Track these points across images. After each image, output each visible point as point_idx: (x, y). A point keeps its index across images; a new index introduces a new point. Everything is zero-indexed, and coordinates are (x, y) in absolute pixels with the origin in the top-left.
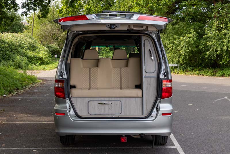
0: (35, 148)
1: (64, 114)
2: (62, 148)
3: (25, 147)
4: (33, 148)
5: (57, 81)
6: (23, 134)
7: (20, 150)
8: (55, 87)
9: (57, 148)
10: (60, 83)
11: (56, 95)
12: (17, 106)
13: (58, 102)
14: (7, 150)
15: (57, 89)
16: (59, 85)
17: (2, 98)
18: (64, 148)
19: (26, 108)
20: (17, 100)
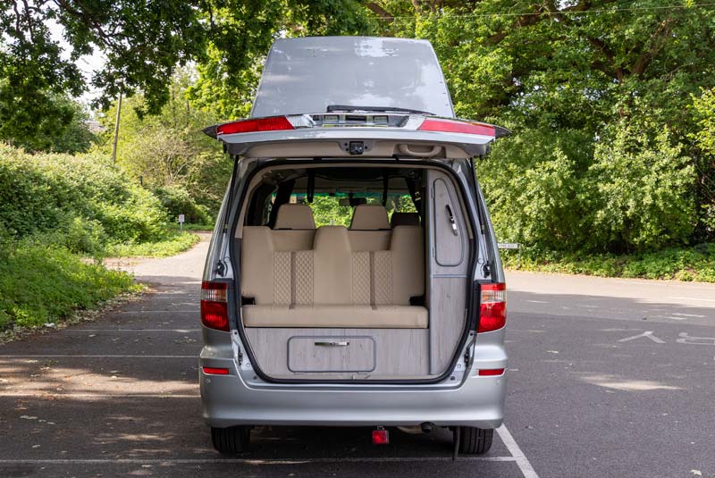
0: (147, 461)
1: (226, 371)
2: (217, 460)
3: (120, 458)
4: (141, 461)
5: (207, 286)
6: (110, 426)
7: (107, 464)
8: (202, 302)
9: (204, 461)
10: (215, 292)
11: (206, 322)
12: (86, 354)
13: (209, 341)
14: (74, 464)
15: (207, 306)
16: (213, 295)
17: (42, 332)
18: (222, 460)
19: (110, 358)
20: (85, 338)
